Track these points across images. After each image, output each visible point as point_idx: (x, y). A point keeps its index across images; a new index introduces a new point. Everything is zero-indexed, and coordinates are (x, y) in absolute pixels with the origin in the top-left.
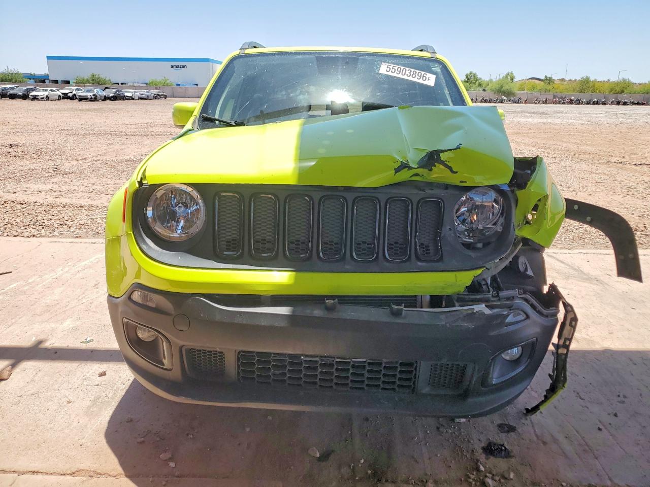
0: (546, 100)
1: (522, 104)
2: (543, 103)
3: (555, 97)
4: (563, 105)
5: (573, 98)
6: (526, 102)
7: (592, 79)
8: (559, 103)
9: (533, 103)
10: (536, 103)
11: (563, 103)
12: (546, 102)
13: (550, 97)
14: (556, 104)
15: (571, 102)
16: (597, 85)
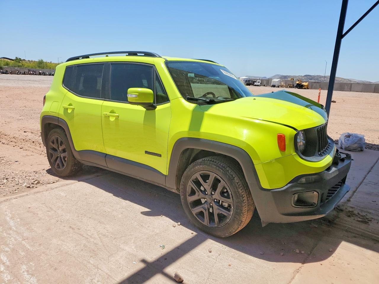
0: (24, 73)
1: (8, 75)
2: (23, 74)
3: (29, 70)
4: (35, 76)
5: (40, 72)
6: (11, 73)
7: (44, 61)
8: (33, 74)
9: (16, 74)
10: (18, 74)
11: (35, 75)
12: (24, 74)
13: (27, 71)
14: (31, 75)
15: (40, 74)
16: (48, 64)
